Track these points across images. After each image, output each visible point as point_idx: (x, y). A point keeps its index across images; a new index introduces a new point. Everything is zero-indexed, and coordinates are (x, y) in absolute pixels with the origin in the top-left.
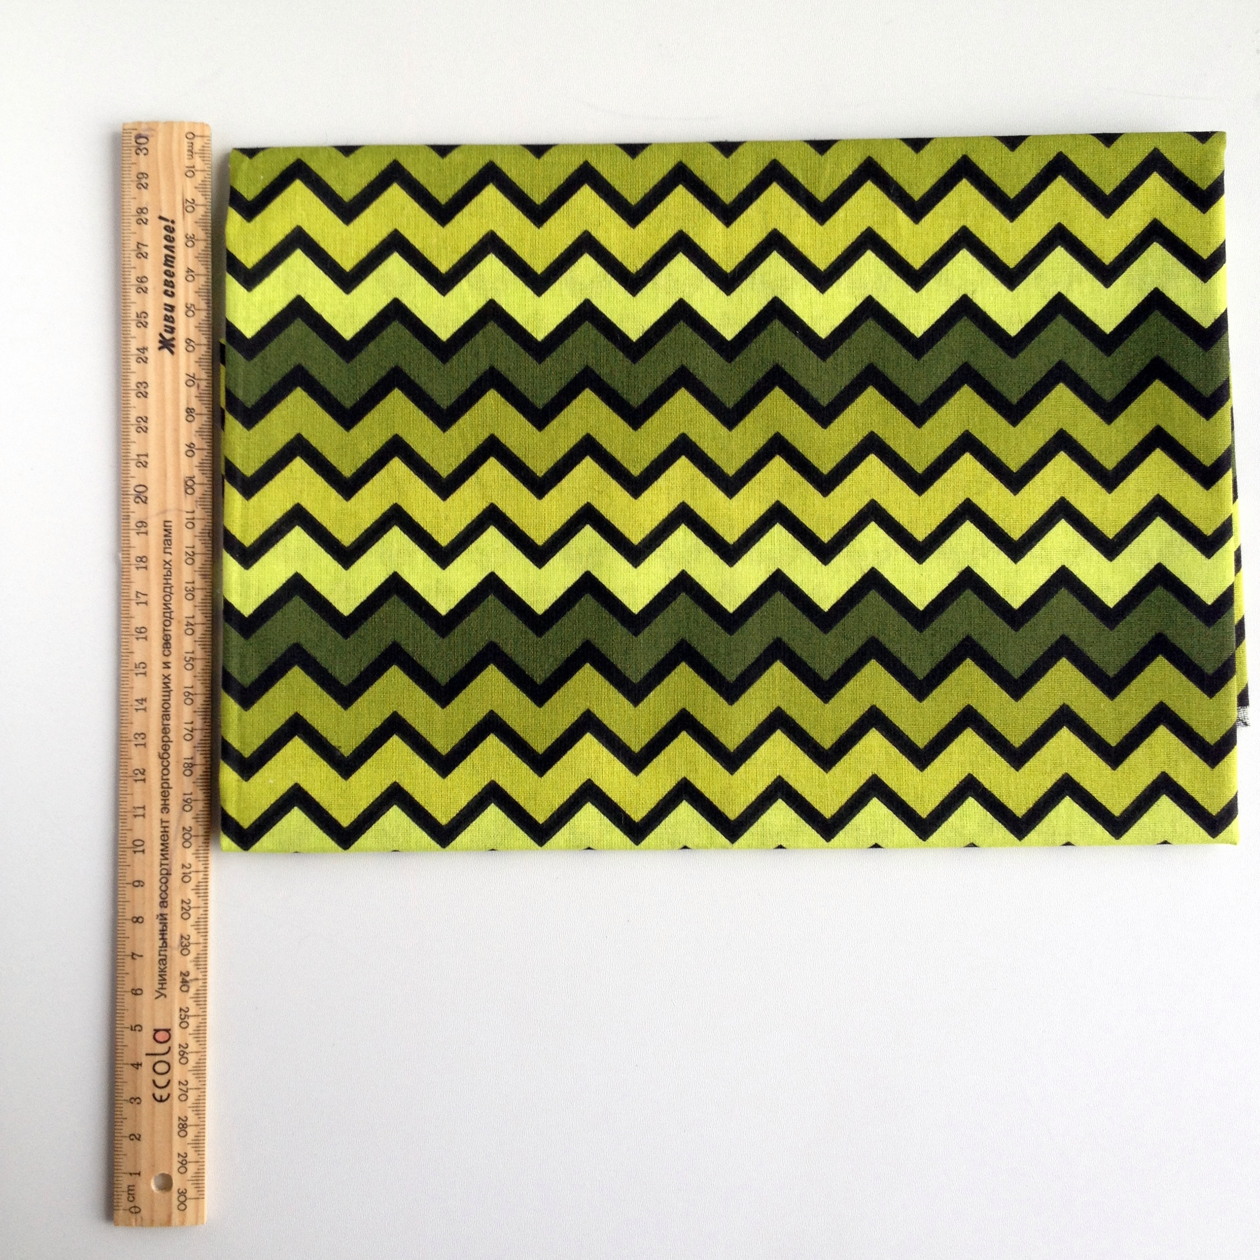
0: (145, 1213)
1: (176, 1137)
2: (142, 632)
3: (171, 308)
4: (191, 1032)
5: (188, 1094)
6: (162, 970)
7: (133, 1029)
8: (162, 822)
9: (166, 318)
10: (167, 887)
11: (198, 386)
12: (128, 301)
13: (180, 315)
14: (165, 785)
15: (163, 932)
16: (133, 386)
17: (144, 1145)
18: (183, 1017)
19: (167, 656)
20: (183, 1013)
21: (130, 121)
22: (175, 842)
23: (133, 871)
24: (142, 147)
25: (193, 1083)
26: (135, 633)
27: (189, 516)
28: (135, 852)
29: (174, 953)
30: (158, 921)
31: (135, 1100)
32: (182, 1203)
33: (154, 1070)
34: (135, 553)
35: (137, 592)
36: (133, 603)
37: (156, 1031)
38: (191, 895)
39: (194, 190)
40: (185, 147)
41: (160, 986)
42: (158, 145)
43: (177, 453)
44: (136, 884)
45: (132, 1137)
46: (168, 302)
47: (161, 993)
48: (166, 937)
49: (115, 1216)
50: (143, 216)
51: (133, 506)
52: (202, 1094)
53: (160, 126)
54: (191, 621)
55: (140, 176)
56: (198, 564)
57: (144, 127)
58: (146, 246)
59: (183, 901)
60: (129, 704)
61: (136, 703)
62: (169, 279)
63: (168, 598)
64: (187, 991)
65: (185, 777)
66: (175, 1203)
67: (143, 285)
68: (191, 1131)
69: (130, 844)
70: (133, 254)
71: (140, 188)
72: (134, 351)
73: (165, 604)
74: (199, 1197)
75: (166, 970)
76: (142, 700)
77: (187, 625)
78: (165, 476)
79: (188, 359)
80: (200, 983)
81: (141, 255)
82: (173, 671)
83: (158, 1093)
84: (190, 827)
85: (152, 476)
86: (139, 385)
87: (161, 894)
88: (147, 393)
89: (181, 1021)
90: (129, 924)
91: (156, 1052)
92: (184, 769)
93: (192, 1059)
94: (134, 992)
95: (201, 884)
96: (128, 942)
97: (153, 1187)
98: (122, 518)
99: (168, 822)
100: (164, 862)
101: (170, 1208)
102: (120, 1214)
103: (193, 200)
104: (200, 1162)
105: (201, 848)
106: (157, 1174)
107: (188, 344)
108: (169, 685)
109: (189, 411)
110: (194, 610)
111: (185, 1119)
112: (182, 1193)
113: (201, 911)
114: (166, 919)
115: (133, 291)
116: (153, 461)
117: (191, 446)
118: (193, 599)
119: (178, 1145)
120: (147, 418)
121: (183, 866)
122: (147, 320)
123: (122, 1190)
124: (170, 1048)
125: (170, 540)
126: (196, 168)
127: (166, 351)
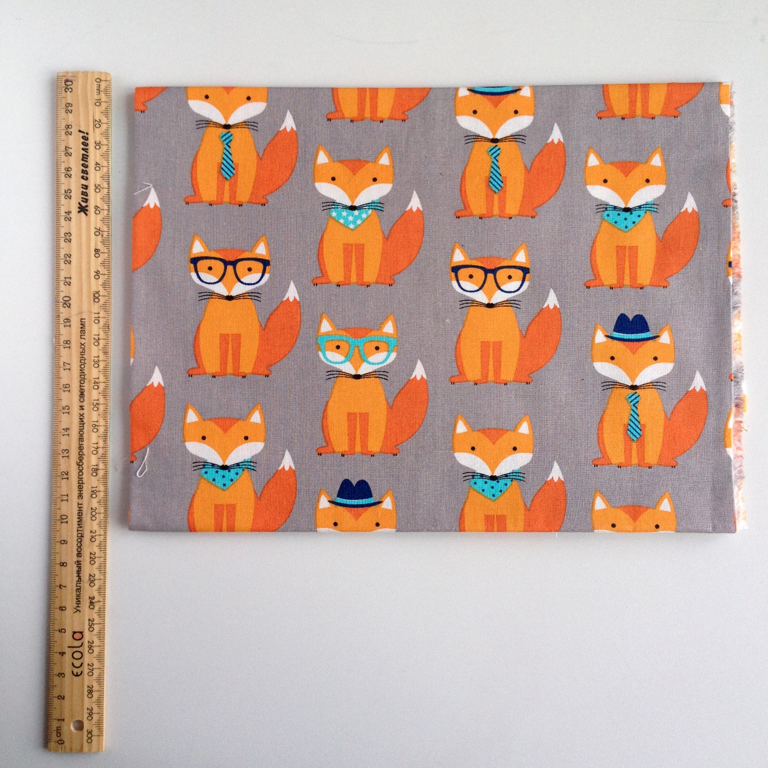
0: (67, 744)
1: (86, 699)
2: (67, 387)
3: (86, 187)
4: (96, 634)
5: (93, 672)
6: (78, 596)
7: (60, 631)
8: (78, 504)
9: (83, 193)
10: (81, 545)
11: (102, 236)
12: (59, 183)
13: (91, 191)
14: (81, 482)
15: (79, 572)
16: (62, 235)
17: (66, 702)
18: (90, 624)
19: (83, 402)
20: (90, 622)
21: (62, 71)
22: (86, 517)
23: (61, 535)
24: (69, 87)
25: (96, 665)
26: (63, 388)
27: (96, 316)
28: (62, 522)
29: (85, 585)
30: (75, 565)
31: (61, 674)
32: (90, 738)
33: (73, 657)
34: (63, 338)
35: (64, 363)
36: (62, 369)
37: (74, 633)
38: (96, 550)
39: (101, 114)
40: (96, 88)
41: (77, 605)
42: (78, 86)
43: (89, 277)
44: (63, 542)
45: (59, 697)
46: (84, 184)
47: (77, 610)
48: (80, 575)
49: (49, 745)
50: (69, 130)
51: (62, 309)
52: (102, 672)
53: (80, 74)
54: (97, 380)
55: (68, 105)
56: (101, 346)
57: (70, 75)
58: (71, 148)
59: (91, 553)
60: (59, 431)
61: (63, 431)
62: (84, 169)
63: (83, 366)
64: (93, 609)
65: (93, 477)
66: (85, 738)
67: (68, 173)
68: (95, 695)
69: (59, 518)
70: (63, 154)
71: (67, 113)
72: (63, 213)
73: (81, 370)
74: (100, 735)
75: (81, 595)
76: (67, 429)
77: (94, 383)
78: (82, 291)
79: (96, 218)
80: (101, 604)
81: (68, 154)
82: (85, 411)
83: (75, 671)
84: (96, 508)
85: (73, 291)
86: (66, 234)
87: (77, 549)
88: (71, 240)
89: (89, 627)
90: (58, 567)
91: (74, 646)
92: (92, 472)
93: (96, 650)
94: (61, 608)
95: (102, 543)
96: (57, 579)
97: (72, 728)
98: (56, 316)
99: (82, 504)
100: (79, 529)
101: (82, 741)
102: (52, 744)
103: (100, 120)
104: (100, 714)
105: (102, 521)
106: (75, 720)
107: (96, 210)
108: (83, 420)
109: (97, 251)
110: (99, 374)
111: (91, 687)
112: (90, 732)
113: (102, 559)
114: (80, 564)
115: (63, 175)
116: (74, 281)
117: (97, 273)
118: (98, 367)
119: (87, 703)
120: (71, 255)
121: (91, 532)
122: (71, 194)
123: (53, 729)
124: (82, 644)
125: (84, 331)
126: (102, 100)
127: (82, 214)
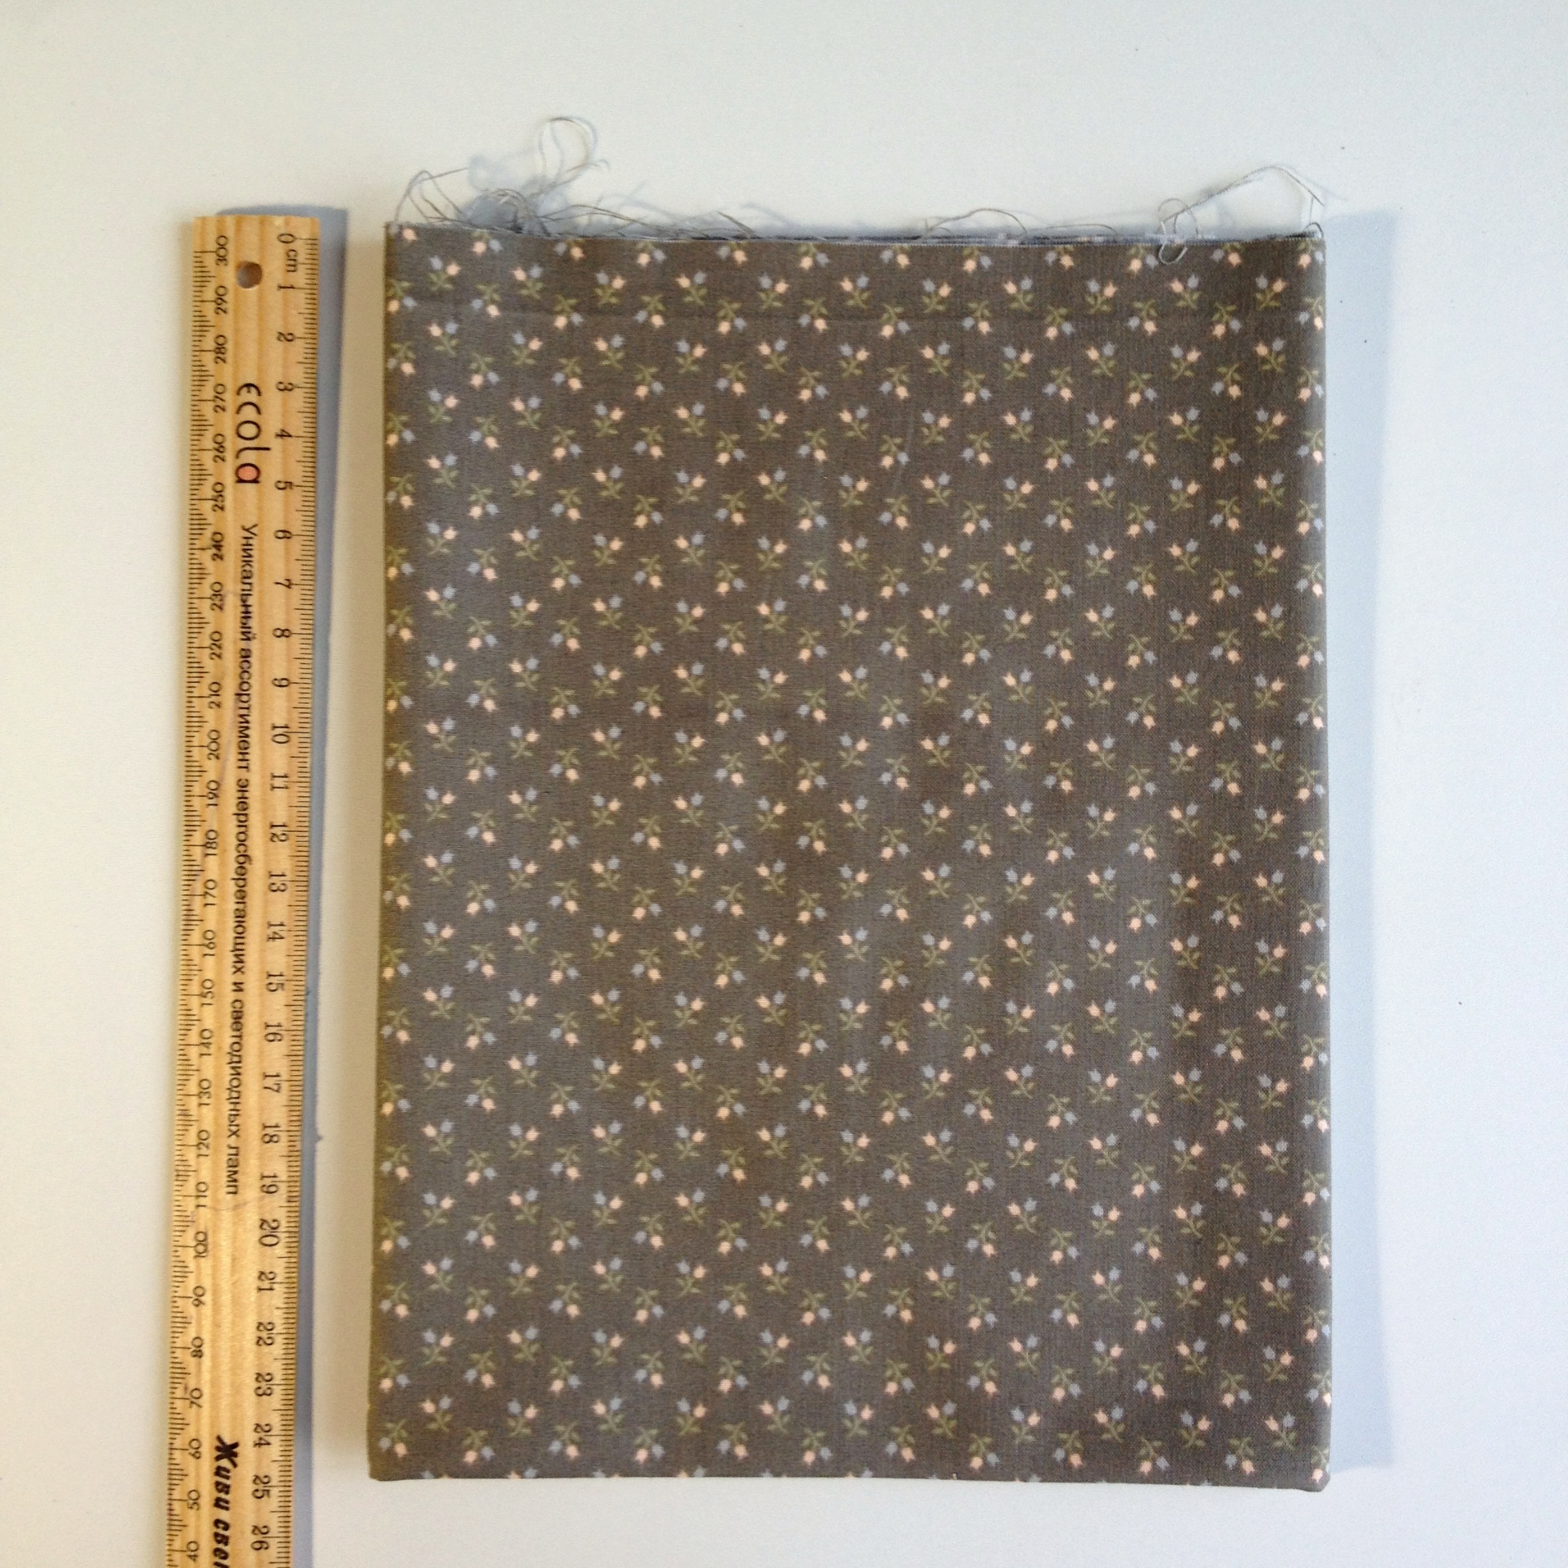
2: (272, 1034)
3: (219, 1503)
4: (209, 477)
5: (213, 394)
6: (248, 563)
7: (289, 485)
8: (247, 768)
9: (226, 1489)
10: (241, 675)
11: (186, 1388)
12: (282, 1515)
13: (208, 1494)
14: (243, 818)
15: (247, 615)
16: (278, 1391)
17: (273, 328)
18: (220, 499)
19: (237, 1001)
20: (220, 504)
22: (230, 738)
23: (289, 698)
25: (208, 409)
27: (202, 1201)
28: (286, 727)
29: (232, 588)
30: (254, 630)
31: (286, 388)
32: (221, 247)
33: (258, 426)
34: (282, 1147)
35: (278, 1091)
36: (285, 1076)
37: (255, 481)
38: (209, 664)
41: (250, 541)
43: (216, 1292)
44: (284, 683)
45: (290, 337)
46: (224, 1512)
47: (249, 531)
48: (243, 609)
51: (282, 1215)
52: (195, 393)
54: (204, 1050)
56: (193, 1131)
59: (219, 656)
60: (293, 933)
61: (282, 934)
62: (221, 1546)
63: (235, 1083)
64: (215, 533)
65: (215, 827)
66: (231, 248)
67: (260, 1537)
68: (209, 343)
69: (294, 737)
72: (275, 1442)
73: (239, 1074)
74: (198, 255)
75: (242, 564)
76: (274, 939)
77: (209, 1044)
78: (234, 1260)
79: (198, 1431)
80: (198, 544)
82: (230, 978)
83: (252, 397)
84: (210, 759)
85: (253, 1259)
86: (268, 1391)
87: (250, 667)
88: (257, 1379)
89: (223, 493)
90: (296, 628)
91: (256, 452)
92: (217, 841)
93: (208, 443)
94: (288, 535)
95: (197, 680)
96: (296, 602)
99: (240, 767)
100: (245, 712)
101: (237, 241)
104: (199, 300)
105: (197, 729)
107: (197, 1449)
108: (236, 959)
109: (198, 1354)
110: (199, 1064)
111: (218, 360)
112: (222, 260)
113: (196, 643)
114: (243, 633)
115: (275, 1529)
116: (251, 1281)
117: (199, 1303)
118: (201, 1081)
120: (258, 1344)
121: (219, 705)
122: (255, 1487)
124: (237, 456)
125: (229, 1166)
127: (228, 1441)
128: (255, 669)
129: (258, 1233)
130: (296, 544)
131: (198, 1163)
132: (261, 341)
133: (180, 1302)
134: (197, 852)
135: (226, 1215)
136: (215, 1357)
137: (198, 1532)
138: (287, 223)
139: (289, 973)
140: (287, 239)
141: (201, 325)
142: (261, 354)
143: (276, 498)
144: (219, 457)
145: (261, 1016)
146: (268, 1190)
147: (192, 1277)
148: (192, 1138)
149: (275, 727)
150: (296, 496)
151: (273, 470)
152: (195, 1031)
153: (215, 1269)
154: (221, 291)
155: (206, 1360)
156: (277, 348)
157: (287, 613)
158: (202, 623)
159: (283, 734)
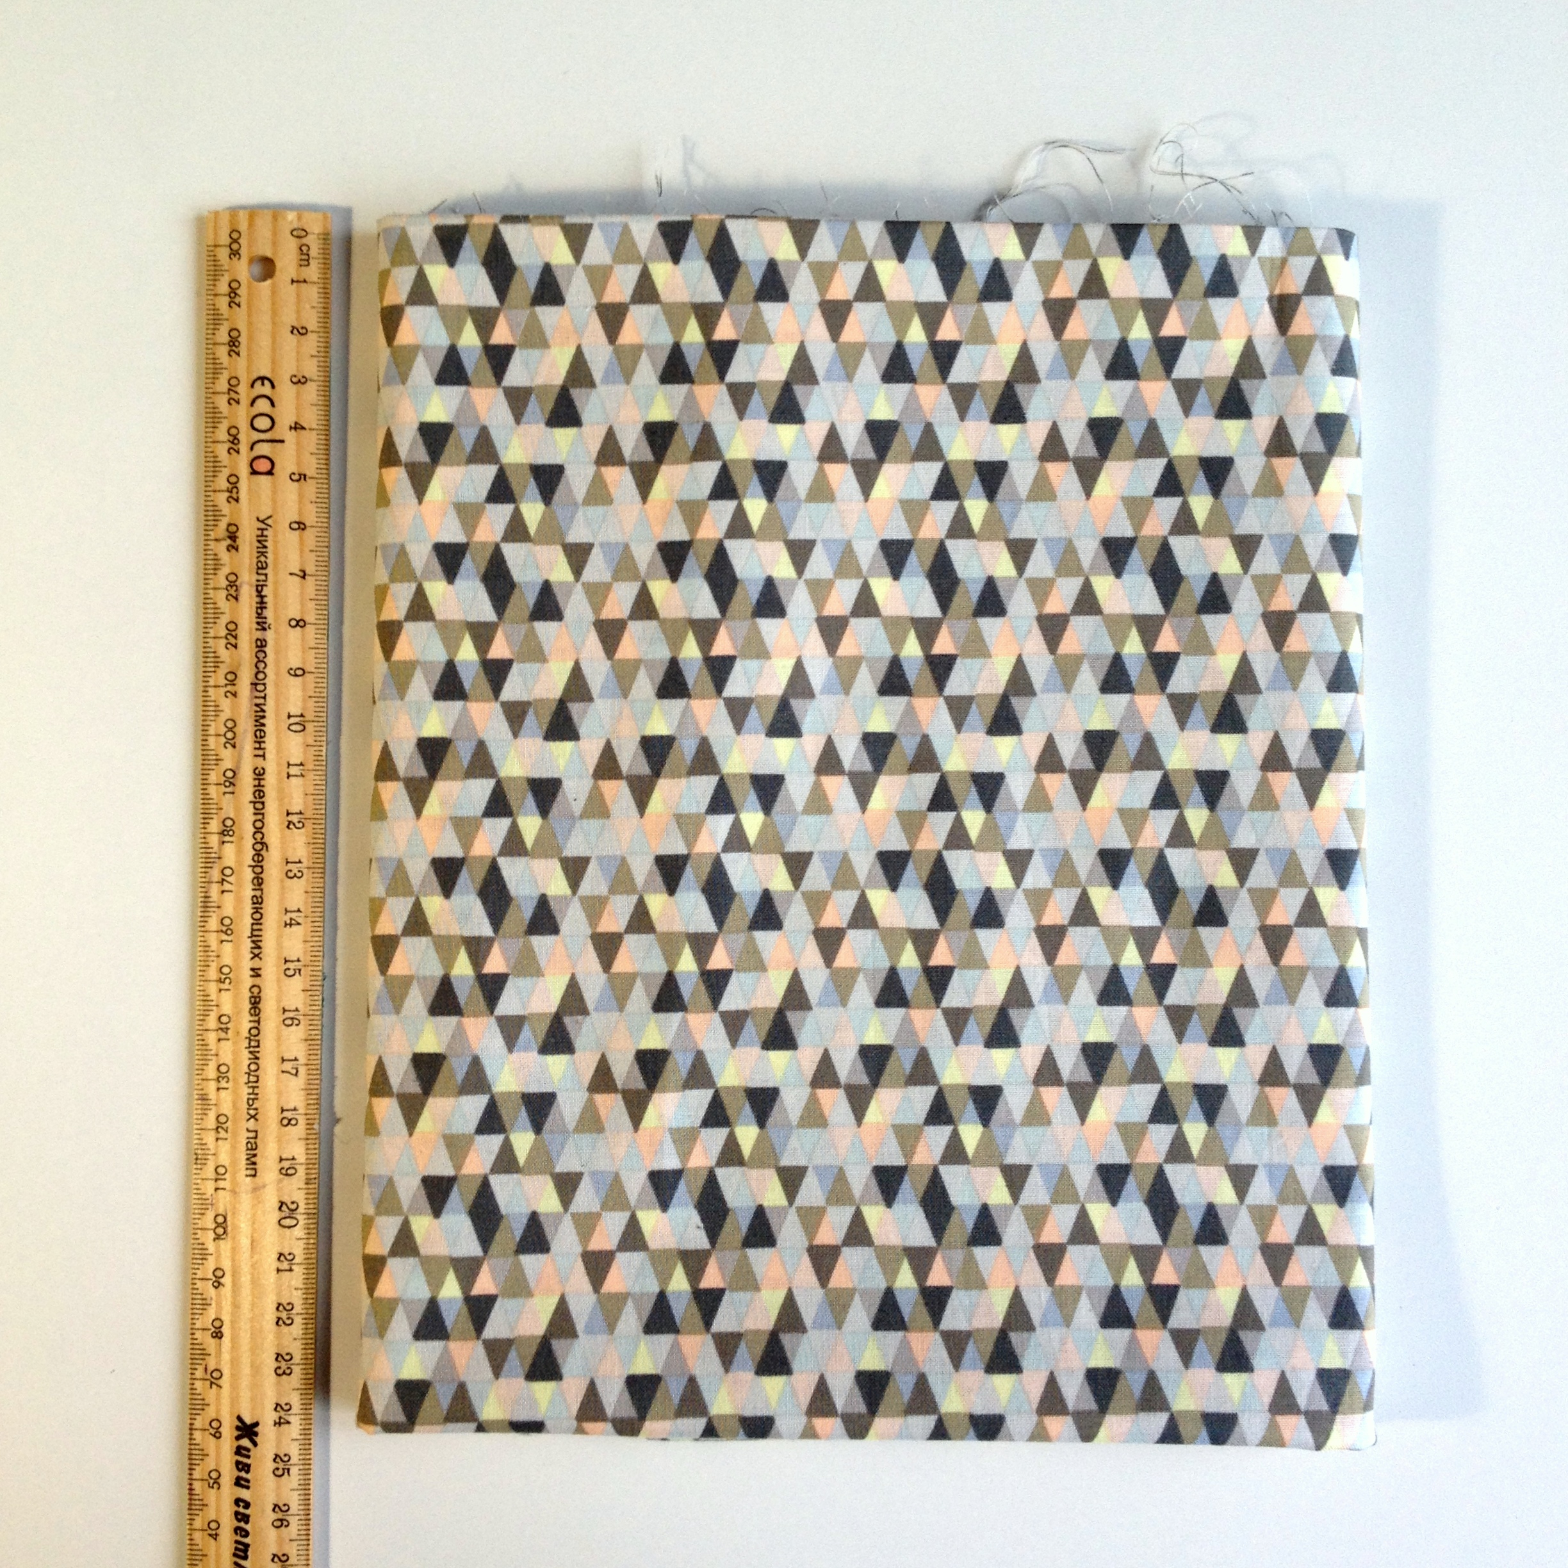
0: (285, 228)
1: (243, 327)
2: (290, 1019)
3: (239, 1482)
4: (223, 469)
5: (227, 386)
6: (263, 554)
7: (302, 477)
9: (246, 1468)
10: (256, 665)
12: (302, 1491)
13: (228, 1473)
14: (259, 806)
15: (262, 605)
16: (297, 1370)
17: (286, 321)
18: (235, 490)
19: (253, 986)
20: (235, 496)
22: (246, 726)
23: (304, 689)
25: (222, 402)
26: (301, 1018)
27: (221, 1184)
28: (302, 716)
30: (270, 620)
31: (299, 381)
32: (234, 241)
33: (272, 419)
35: (296, 1075)
36: (302, 1060)
37: (270, 473)
38: (224, 654)
41: (265, 533)
43: (236, 1273)
44: (299, 672)
45: (303, 331)
46: (244, 1490)
47: (264, 524)
48: (258, 600)
52: (209, 386)
54: (223, 1035)
61: (299, 920)
62: (242, 1524)
63: (253, 1067)
64: (229, 525)
65: (232, 815)
66: (245, 241)
67: (280, 1515)
68: (223, 336)
69: (310, 727)
70: (293, 1559)
72: (295, 1420)
73: (257, 1058)
75: (257, 555)
76: (291, 925)
77: (228, 1029)
79: (218, 1411)
81: (281, 1559)
82: (247, 964)
83: (266, 389)
84: (226, 748)
85: (272, 1240)
86: (288, 1371)
87: (265, 657)
88: (276, 1359)
89: (237, 485)
90: (310, 618)
91: (270, 444)
92: (233, 828)
93: (222, 435)
94: (302, 526)
95: (212, 669)
96: (311, 592)
99: (256, 756)
100: (261, 701)
101: (250, 235)
104: (208, 294)
105: (213, 718)
107: (218, 1430)
108: (253, 945)
109: (218, 1335)
110: (217, 1050)
111: (231, 353)
112: (235, 253)
113: (211, 633)
114: (258, 623)
115: (295, 1507)
116: (270, 1262)
117: (218, 1285)
118: (219, 1066)
119: (240, 317)
120: (277, 1323)
121: (235, 695)
122: (276, 1465)
124: (252, 448)
125: (248, 1149)
127: (248, 1421)
128: (270, 660)
129: (277, 1215)
130: (310, 535)
131: (217, 1147)
132: (274, 337)
133: (199, 1284)
134: (214, 840)
135: (246, 1200)
136: (234, 1339)
137: (218, 1510)
138: (299, 218)
139: (306, 959)
140: (299, 233)
141: (215, 319)
142: (274, 348)
143: (291, 491)
144: (234, 449)
145: (279, 1001)
146: (286, 1173)
147: (211, 1259)
148: (211, 1122)
149: (289, 716)
150: (310, 488)
151: (287, 460)
152: (213, 1017)
153: (234, 1250)
154: (234, 285)
155: (226, 1340)
156: (290, 341)
157: (302, 605)
158: (217, 614)
159: (300, 723)
